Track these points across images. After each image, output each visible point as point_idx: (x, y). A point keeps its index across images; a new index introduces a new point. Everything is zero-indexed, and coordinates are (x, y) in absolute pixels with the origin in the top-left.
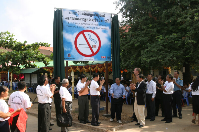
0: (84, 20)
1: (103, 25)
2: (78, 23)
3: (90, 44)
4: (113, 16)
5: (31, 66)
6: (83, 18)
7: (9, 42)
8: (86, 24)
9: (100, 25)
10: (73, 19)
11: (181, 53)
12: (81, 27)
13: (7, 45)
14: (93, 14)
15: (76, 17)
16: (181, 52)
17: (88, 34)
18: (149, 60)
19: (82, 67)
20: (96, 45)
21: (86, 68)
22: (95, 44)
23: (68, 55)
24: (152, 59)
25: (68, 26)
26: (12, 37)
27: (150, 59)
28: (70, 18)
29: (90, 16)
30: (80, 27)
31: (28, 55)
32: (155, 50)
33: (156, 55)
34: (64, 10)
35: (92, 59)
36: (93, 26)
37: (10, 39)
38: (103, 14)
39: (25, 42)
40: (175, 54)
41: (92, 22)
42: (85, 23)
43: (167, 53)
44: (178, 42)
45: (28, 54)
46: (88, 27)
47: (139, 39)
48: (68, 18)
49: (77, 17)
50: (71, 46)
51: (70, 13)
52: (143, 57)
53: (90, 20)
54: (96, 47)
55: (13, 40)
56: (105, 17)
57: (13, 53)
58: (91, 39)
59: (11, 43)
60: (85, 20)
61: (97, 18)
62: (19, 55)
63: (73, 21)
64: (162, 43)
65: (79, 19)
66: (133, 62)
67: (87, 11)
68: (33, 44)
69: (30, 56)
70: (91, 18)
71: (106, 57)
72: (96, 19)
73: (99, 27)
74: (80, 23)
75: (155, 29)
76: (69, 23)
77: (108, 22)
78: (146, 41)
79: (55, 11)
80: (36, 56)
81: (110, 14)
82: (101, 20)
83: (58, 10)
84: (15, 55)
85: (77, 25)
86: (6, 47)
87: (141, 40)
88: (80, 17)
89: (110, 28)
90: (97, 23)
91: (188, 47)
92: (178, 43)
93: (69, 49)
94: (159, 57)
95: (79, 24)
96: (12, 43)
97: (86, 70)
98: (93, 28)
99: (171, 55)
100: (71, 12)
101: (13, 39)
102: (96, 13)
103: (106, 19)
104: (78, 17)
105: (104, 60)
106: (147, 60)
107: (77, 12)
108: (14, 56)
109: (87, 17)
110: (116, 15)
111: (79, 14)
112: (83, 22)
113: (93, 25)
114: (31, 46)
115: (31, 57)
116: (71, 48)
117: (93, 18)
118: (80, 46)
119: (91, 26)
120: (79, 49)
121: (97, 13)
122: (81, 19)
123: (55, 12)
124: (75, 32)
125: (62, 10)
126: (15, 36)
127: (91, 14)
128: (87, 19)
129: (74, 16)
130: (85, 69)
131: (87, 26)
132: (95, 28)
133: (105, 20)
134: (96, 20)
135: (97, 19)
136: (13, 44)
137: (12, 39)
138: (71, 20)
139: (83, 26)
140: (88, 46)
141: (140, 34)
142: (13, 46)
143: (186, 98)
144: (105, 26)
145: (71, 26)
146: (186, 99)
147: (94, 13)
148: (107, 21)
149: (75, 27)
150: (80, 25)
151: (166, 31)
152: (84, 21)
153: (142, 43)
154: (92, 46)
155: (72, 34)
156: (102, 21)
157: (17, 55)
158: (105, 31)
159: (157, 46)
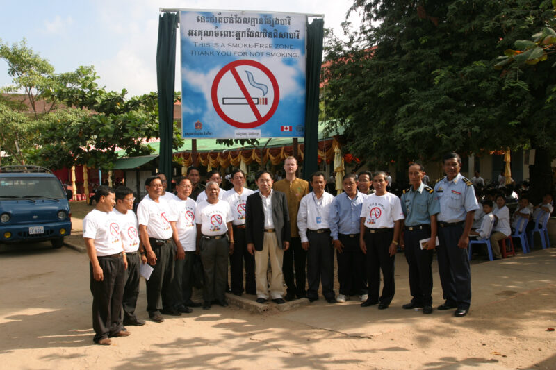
0: (233, 36)
1: (285, 46)
2: (220, 44)
3: (252, 97)
4: (310, 21)
5: (142, 150)
6: (231, 31)
7: (88, 93)
8: (241, 46)
9: (277, 46)
10: (207, 34)
11: (496, 114)
12: (227, 54)
13: (83, 100)
14: (259, 18)
15: (214, 30)
16: (496, 111)
17: (246, 71)
18: (410, 133)
19: (266, 152)
20: (266, 99)
21: (273, 155)
22: (264, 95)
23: (197, 125)
24: (417, 130)
25: (194, 53)
26: (95, 81)
27: (413, 132)
28: (199, 31)
29: (250, 24)
30: (223, 54)
31: (128, 125)
32: (429, 106)
33: (431, 119)
34: (185, 12)
35: (258, 134)
36: (258, 49)
37: (90, 87)
38: (284, 18)
39: (124, 92)
40: (481, 117)
41: (254, 40)
42: (238, 42)
43: (461, 115)
44: (488, 85)
45: (130, 122)
46: (244, 54)
47: (390, 78)
48: (194, 33)
49: (216, 28)
50: (204, 101)
51: (200, 19)
52: (399, 125)
53: (249, 36)
54: (266, 104)
55: (97, 89)
56: (289, 23)
57: (95, 121)
58: (253, 84)
59: (92, 96)
60: (237, 35)
61: (270, 29)
62: (108, 124)
63: (206, 40)
64: (448, 87)
65: (223, 33)
66: (379, 138)
67: (243, 12)
68: (145, 96)
69: (133, 127)
70: (252, 29)
71: (294, 128)
72: (265, 30)
73: (273, 51)
74: (226, 45)
75: (437, 50)
76: (197, 44)
77: (298, 37)
78: (412, 82)
79: (160, 16)
80: (149, 125)
81: (304, 16)
82: (278, 33)
83: (169, 14)
84: (99, 124)
85: (216, 49)
86: (81, 106)
87: (394, 80)
88: (224, 27)
89: (303, 53)
90: (268, 41)
91: (518, 97)
92: (487, 89)
93: (199, 111)
94: (438, 126)
95: (223, 45)
96: (95, 96)
97: (274, 160)
98: (259, 54)
99: (469, 120)
100: (201, 16)
101: (97, 85)
102: (266, 16)
103: (291, 29)
104: (219, 29)
105: (287, 135)
106: (404, 135)
107: (218, 16)
108: (97, 128)
109: (242, 27)
110: (318, 18)
111: (221, 20)
112: (233, 40)
113: (258, 47)
114: (139, 101)
115: (137, 130)
116: (204, 108)
117: (257, 28)
118: (226, 101)
119: (254, 50)
120: (224, 108)
121: (270, 15)
122: (226, 34)
123: (162, 20)
124: (213, 66)
125: (178, 12)
126: (99, 77)
127: (252, 19)
128: (243, 32)
129: (208, 27)
130: (272, 158)
131: (243, 50)
132: (264, 55)
133: (289, 32)
134: (266, 34)
135: (268, 31)
136: (96, 99)
137: (93, 85)
138: (203, 36)
139: (233, 50)
140: (245, 101)
141: (396, 63)
142: (96, 102)
143: (520, 233)
144: (291, 47)
145: (202, 53)
146: (520, 236)
147: (261, 15)
148: (296, 35)
149: (211, 53)
150: (224, 49)
151: (463, 55)
152: (235, 37)
153: (401, 87)
154: (255, 101)
155: (206, 71)
156: (283, 35)
157: (103, 125)
158: (289, 62)
159: (436, 95)
